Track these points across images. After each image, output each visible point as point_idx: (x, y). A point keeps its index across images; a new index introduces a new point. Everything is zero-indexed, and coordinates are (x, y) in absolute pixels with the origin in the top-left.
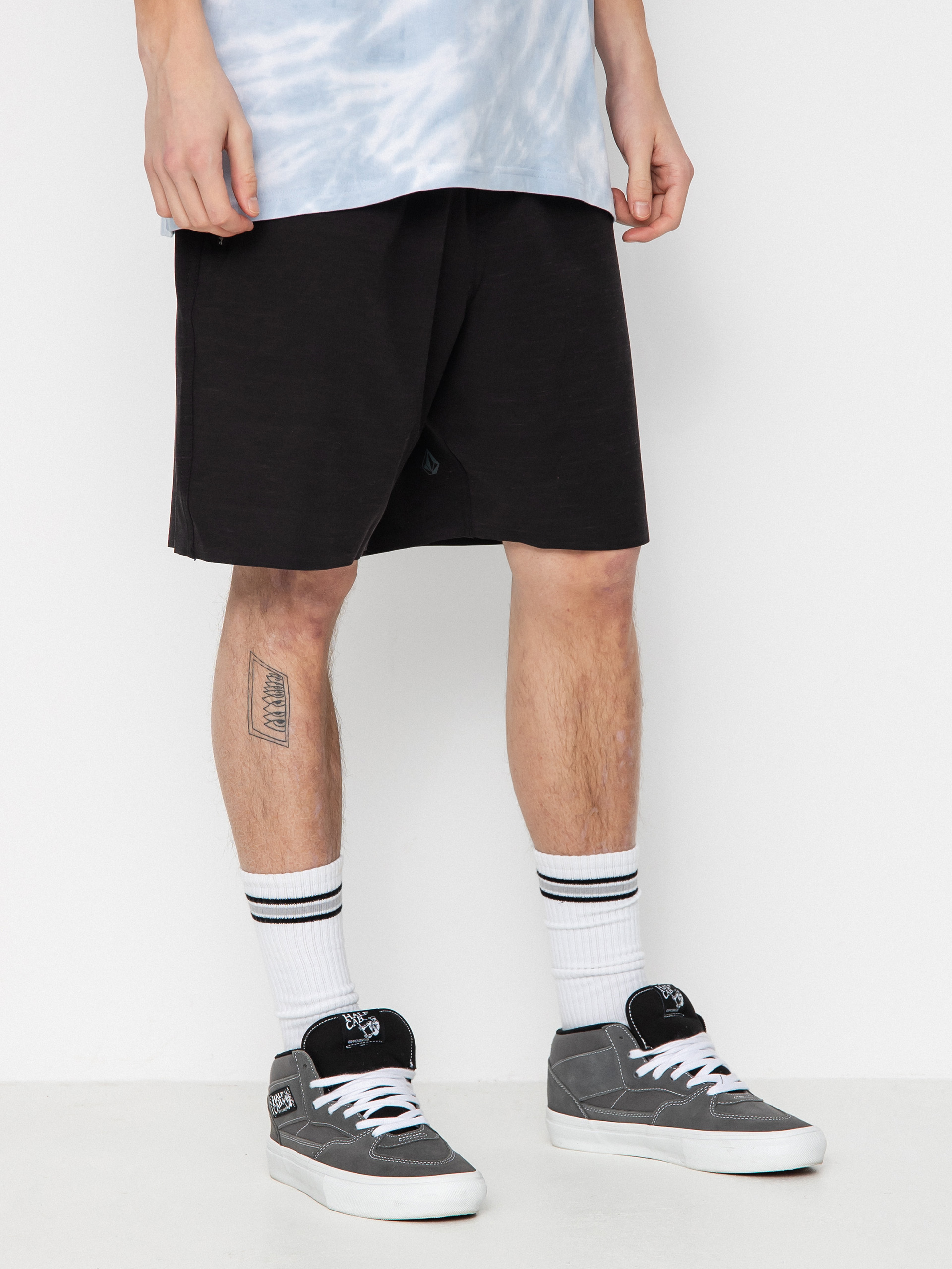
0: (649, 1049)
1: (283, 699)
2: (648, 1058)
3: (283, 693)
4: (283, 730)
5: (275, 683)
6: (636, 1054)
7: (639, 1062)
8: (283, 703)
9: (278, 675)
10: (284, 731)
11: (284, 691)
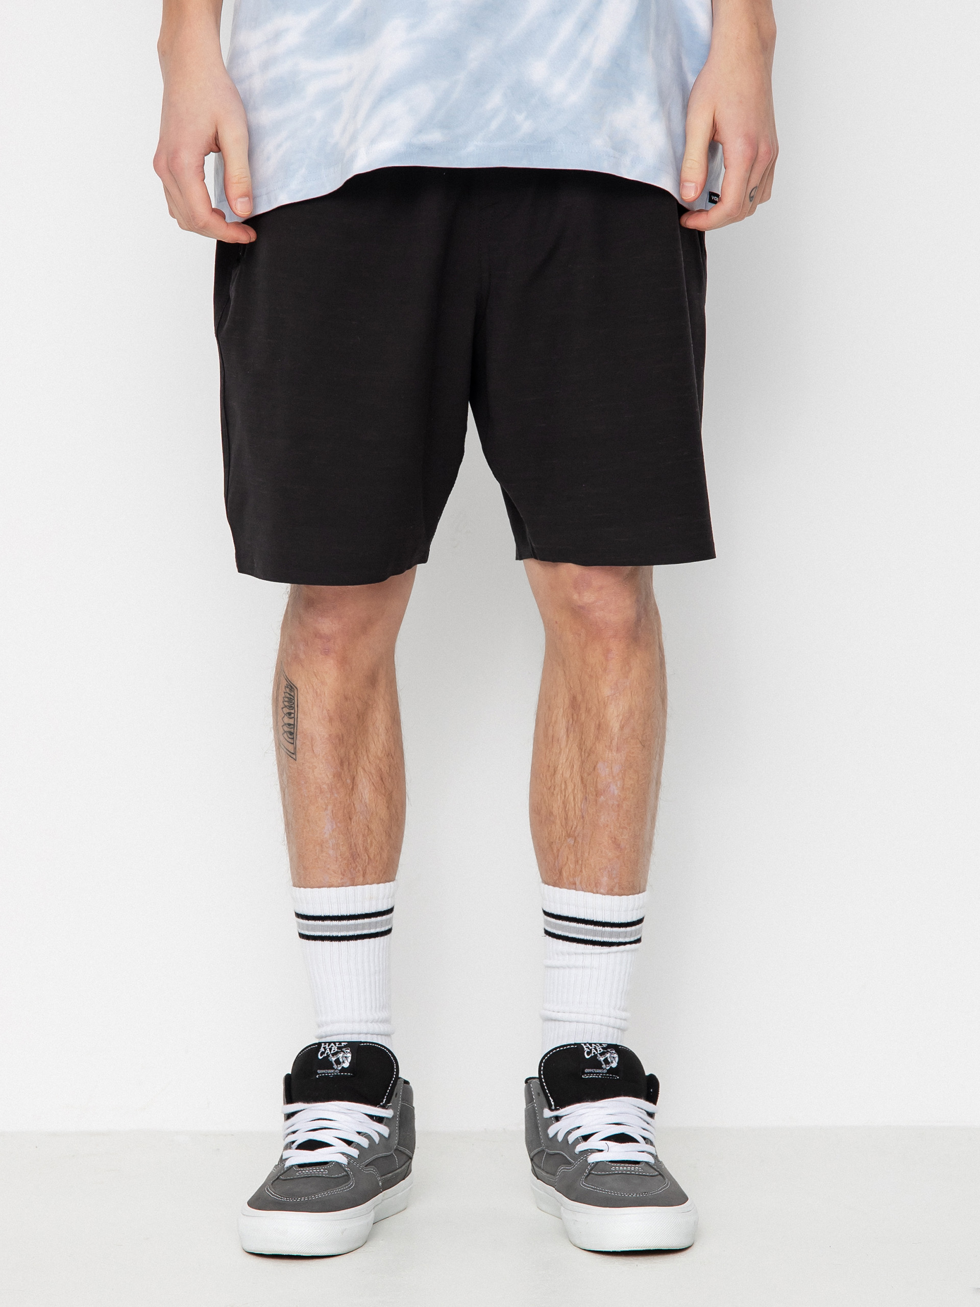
0: (556, 1109)
1: (293, 711)
2: (557, 1119)
3: (293, 706)
4: (292, 742)
5: (289, 694)
6: (547, 1113)
7: (549, 1122)
8: (292, 715)
9: (291, 687)
10: (293, 744)
11: (294, 703)
